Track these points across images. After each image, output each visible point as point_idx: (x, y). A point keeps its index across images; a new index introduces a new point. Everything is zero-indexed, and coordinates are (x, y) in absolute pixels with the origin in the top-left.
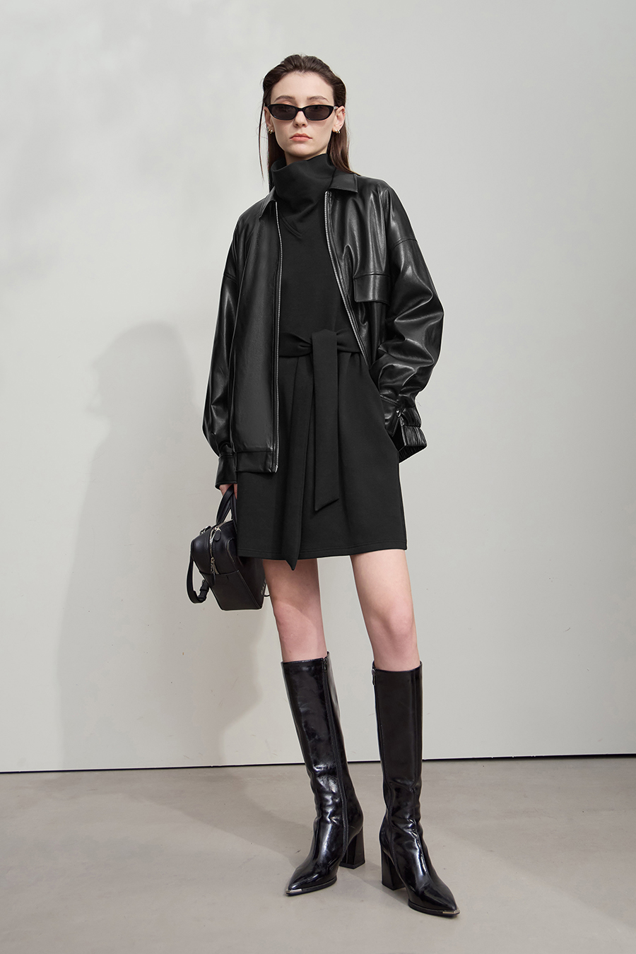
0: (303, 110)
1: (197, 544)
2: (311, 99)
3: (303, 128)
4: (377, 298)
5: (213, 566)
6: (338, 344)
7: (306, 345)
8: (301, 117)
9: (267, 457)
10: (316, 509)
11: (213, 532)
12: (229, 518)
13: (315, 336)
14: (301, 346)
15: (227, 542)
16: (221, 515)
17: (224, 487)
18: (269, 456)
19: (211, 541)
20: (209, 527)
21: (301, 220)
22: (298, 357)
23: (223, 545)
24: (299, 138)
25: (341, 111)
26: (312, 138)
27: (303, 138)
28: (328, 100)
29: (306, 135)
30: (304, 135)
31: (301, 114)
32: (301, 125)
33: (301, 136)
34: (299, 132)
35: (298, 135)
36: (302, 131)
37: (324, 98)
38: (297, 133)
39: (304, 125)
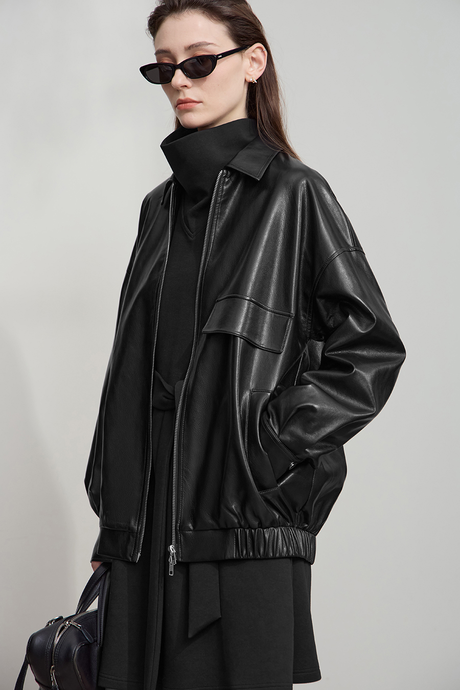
0: (182, 66)
1: (37, 641)
2: (189, 48)
3: (186, 91)
5: (53, 678)
7: (171, 397)
8: (179, 78)
9: (129, 539)
10: (190, 636)
11: (63, 627)
12: (94, 606)
14: (166, 398)
15: (76, 649)
16: (86, 599)
17: (96, 565)
18: (131, 537)
19: (57, 640)
20: (61, 618)
21: (195, 215)
22: (164, 411)
23: (69, 651)
24: (183, 105)
25: (256, 50)
26: (201, 102)
27: (188, 104)
28: (217, 44)
29: (191, 100)
30: (189, 100)
31: (179, 73)
32: (181, 88)
33: (185, 103)
34: (182, 97)
35: (180, 102)
36: (184, 95)
37: (209, 44)
38: (179, 100)
39: (186, 86)
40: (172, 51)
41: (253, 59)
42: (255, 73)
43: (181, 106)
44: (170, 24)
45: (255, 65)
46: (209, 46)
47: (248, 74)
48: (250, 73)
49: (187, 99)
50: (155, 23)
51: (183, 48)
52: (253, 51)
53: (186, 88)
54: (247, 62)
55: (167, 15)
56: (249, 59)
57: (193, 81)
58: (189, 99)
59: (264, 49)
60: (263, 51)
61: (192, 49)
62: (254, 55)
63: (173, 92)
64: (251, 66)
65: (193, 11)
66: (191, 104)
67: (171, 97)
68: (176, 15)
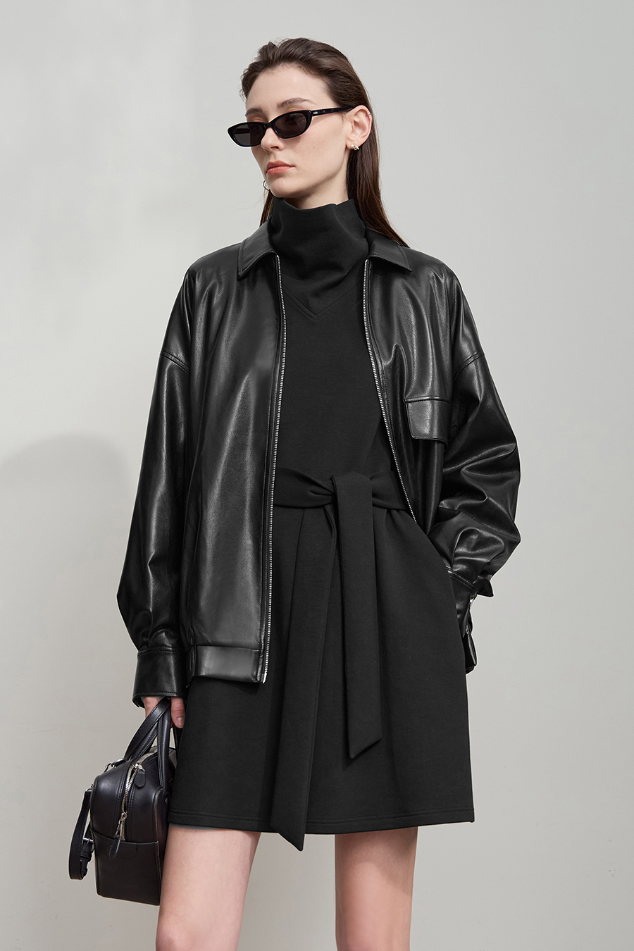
0: (273, 125)
2: (283, 105)
3: (277, 153)
4: (435, 436)
6: (374, 495)
7: (326, 492)
8: (270, 137)
10: (352, 756)
11: (133, 772)
13: (339, 481)
14: (312, 492)
15: (155, 794)
17: (152, 702)
19: (129, 785)
21: (317, 294)
22: (304, 508)
23: (147, 796)
24: (274, 169)
25: (357, 113)
26: (294, 166)
27: (279, 168)
28: (314, 101)
29: (282, 163)
30: (280, 164)
31: (270, 132)
32: (271, 149)
33: (276, 167)
34: (272, 160)
35: (271, 166)
36: (275, 158)
37: (305, 100)
38: (270, 163)
39: (277, 147)
40: (264, 110)
41: (356, 123)
42: (357, 140)
43: (272, 171)
44: (263, 80)
45: (358, 131)
46: (304, 102)
47: (349, 139)
48: (351, 138)
49: (278, 162)
50: (248, 81)
51: (276, 105)
52: (356, 114)
53: (277, 149)
54: (348, 126)
55: (260, 72)
56: (351, 122)
57: (284, 141)
58: (281, 162)
59: (369, 113)
60: (367, 116)
61: (285, 106)
62: (357, 120)
63: (263, 154)
64: (353, 131)
65: (288, 65)
66: (282, 168)
67: (260, 160)
68: (269, 70)
